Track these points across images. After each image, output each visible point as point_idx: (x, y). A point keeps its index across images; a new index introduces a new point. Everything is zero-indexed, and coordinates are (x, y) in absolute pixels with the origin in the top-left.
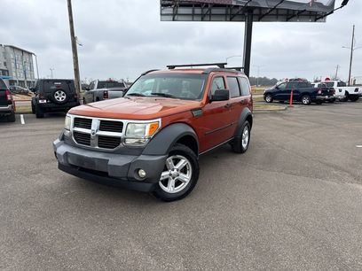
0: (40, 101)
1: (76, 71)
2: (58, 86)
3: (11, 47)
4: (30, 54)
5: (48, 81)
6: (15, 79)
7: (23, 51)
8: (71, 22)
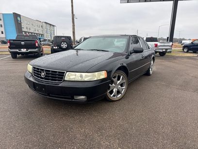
0: (54, 48)
1: (74, 33)
2: (63, 40)
3: (45, 23)
4: (54, 26)
5: (58, 37)
6: (46, 39)
7: (50, 25)
8: (72, 6)
